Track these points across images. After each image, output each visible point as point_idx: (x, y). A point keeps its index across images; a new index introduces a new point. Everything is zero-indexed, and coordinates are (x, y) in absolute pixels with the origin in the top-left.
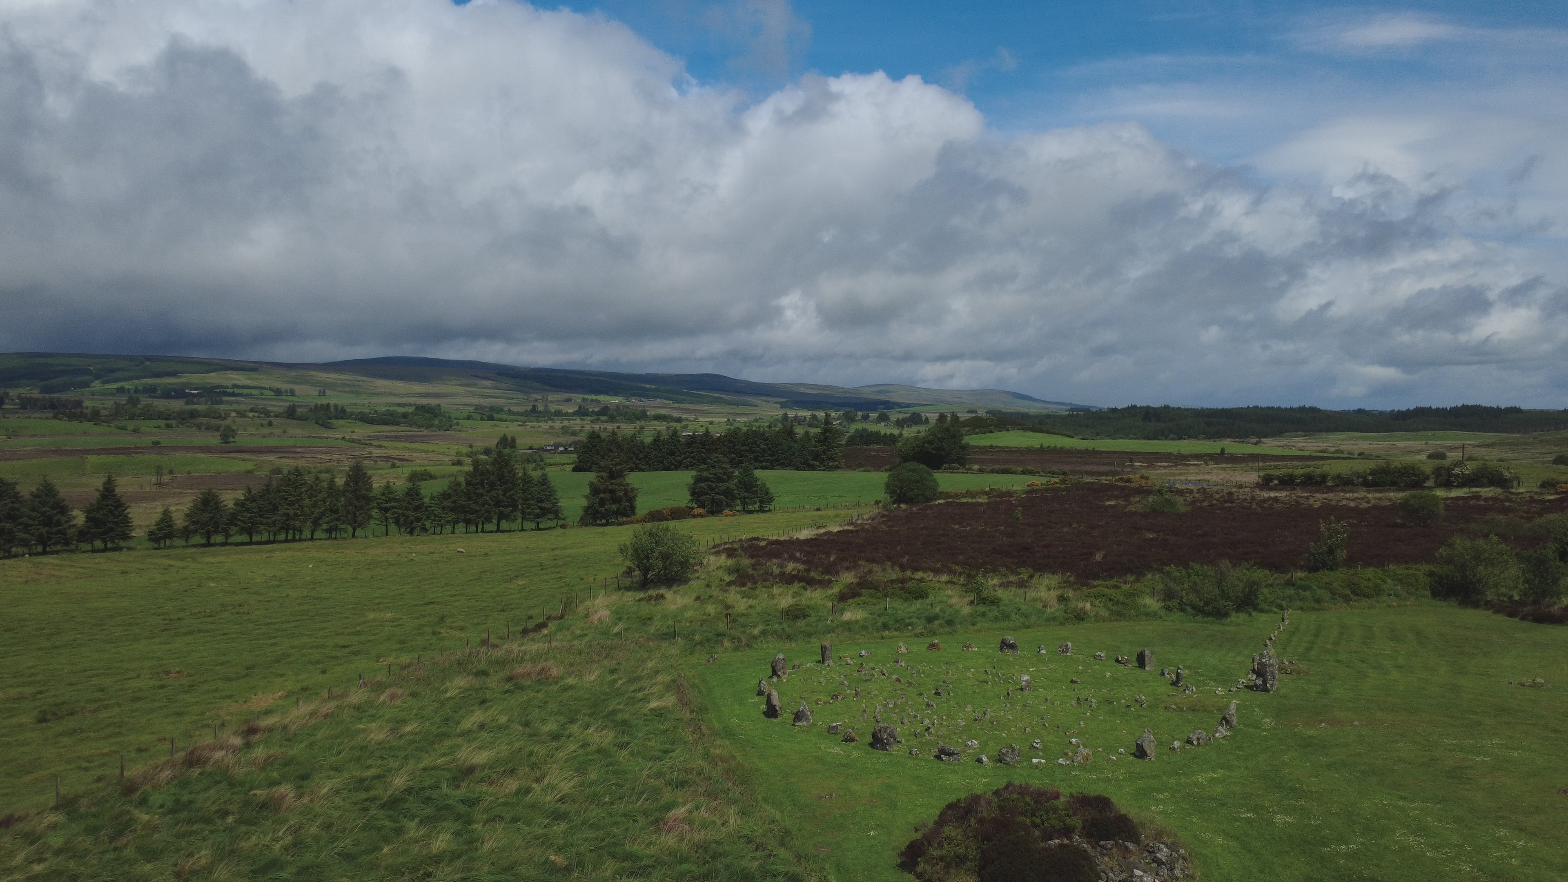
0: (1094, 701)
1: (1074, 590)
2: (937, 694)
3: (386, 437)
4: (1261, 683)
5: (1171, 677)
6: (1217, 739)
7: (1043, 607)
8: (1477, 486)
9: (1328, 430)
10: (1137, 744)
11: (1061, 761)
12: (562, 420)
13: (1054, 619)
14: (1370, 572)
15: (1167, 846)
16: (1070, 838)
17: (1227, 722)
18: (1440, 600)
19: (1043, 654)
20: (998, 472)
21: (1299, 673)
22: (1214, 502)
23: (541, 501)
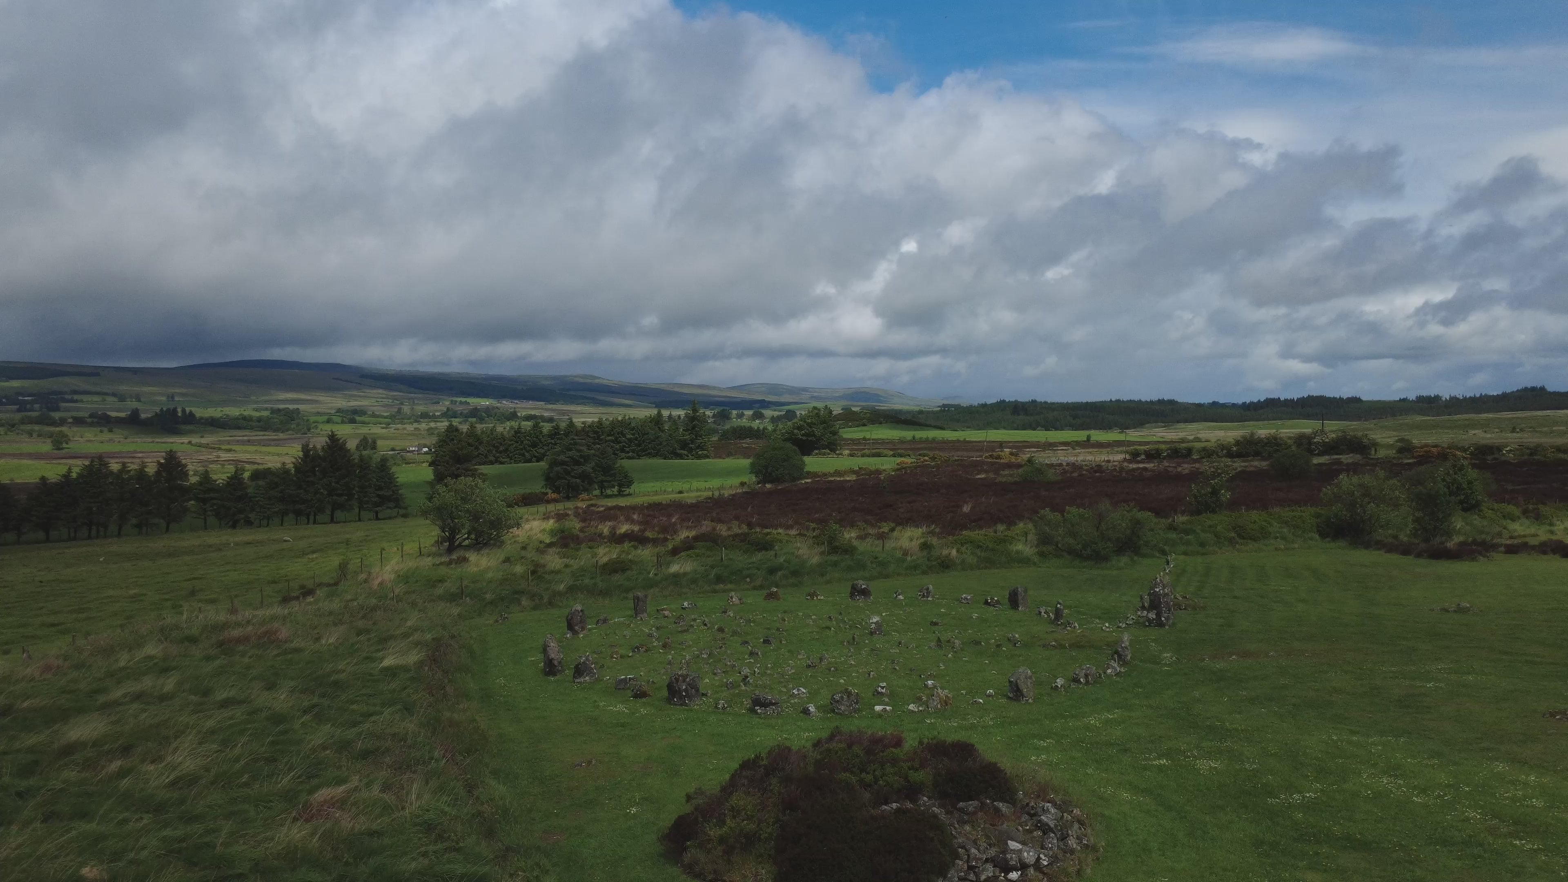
0: (956, 641)
1: (939, 538)
2: (767, 642)
3: (238, 441)
4: (1154, 617)
5: (1049, 616)
6: (1109, 677)
7: (903, 555)
8: (1337, 454)
9: (1186, 421)
10: (1010, 682)
11: (912, 707)
12: (429, 422)
13: (915, 567)
14: (1254, 515)
15: (1055, 805)
16: (914, 801)
17: (1120, 656)
18: (1329, 542)
19: (900, 600)
20: (868, 456)
21: (1194, 608)
22: (1084, 472)
23: (380, 488)
